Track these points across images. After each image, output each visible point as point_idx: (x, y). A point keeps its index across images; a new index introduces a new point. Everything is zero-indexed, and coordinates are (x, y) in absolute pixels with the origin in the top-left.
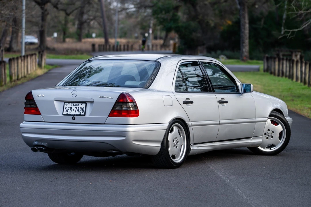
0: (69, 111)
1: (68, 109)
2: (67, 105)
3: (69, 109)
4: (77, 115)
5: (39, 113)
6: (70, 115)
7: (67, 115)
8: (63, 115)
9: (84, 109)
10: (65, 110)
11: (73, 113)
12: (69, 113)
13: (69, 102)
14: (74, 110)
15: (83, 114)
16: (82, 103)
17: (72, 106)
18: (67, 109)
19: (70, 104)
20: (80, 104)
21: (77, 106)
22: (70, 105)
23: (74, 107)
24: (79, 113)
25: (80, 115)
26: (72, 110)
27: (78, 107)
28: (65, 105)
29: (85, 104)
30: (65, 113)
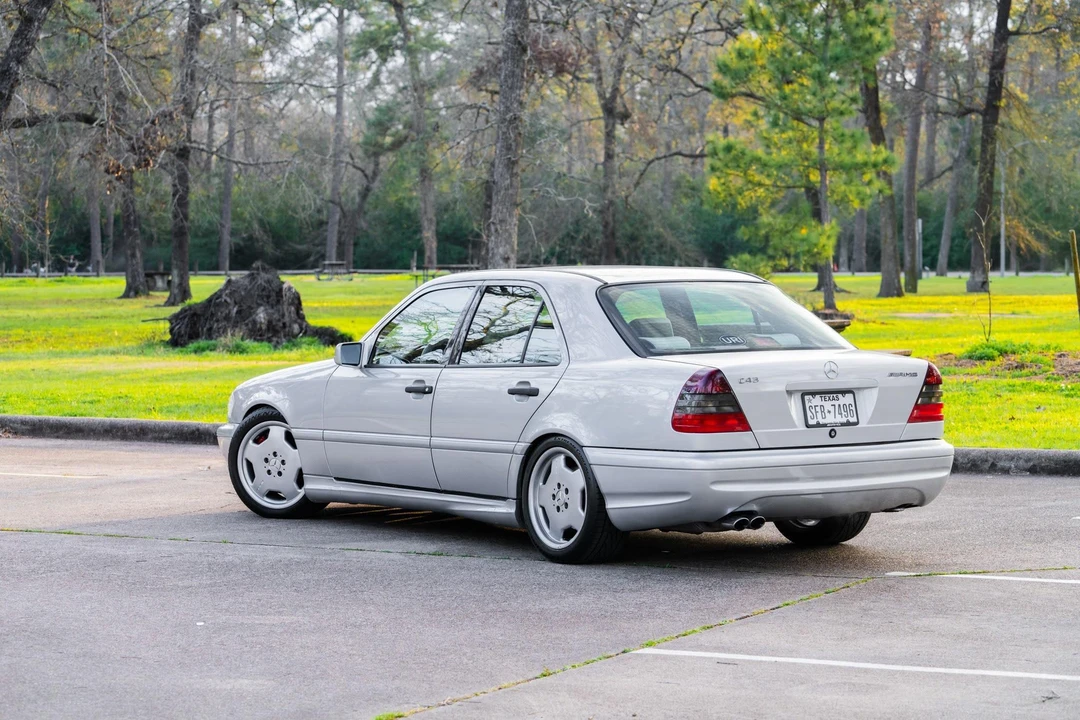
0: (819, 415)
1: (816, 412)
2: (810, 401)
3: (818, 409)
4: (843, 425)
5: (746, 427)
6: (825, 425)
7: (818, 425)
8: (808, 426)
9: (853, 408)
10: (809, 414)
11: (830, 419)
12: (822, 421)
13: (813, 394)
14: (829, 412)
15: (854, 420)
16: (844, 392)
17: (823, 403)
18: (813, 411)
19: (818, 397)
20: (840, 396)
21: (834, 402)
22: (817, 400)
23: (828, 405)
24: (844, 420)
25: (848, 424)
26: (826, 411)
27: (836, 403)
28: (807, 402)
29: (851, 395)
30: (811, 422)
